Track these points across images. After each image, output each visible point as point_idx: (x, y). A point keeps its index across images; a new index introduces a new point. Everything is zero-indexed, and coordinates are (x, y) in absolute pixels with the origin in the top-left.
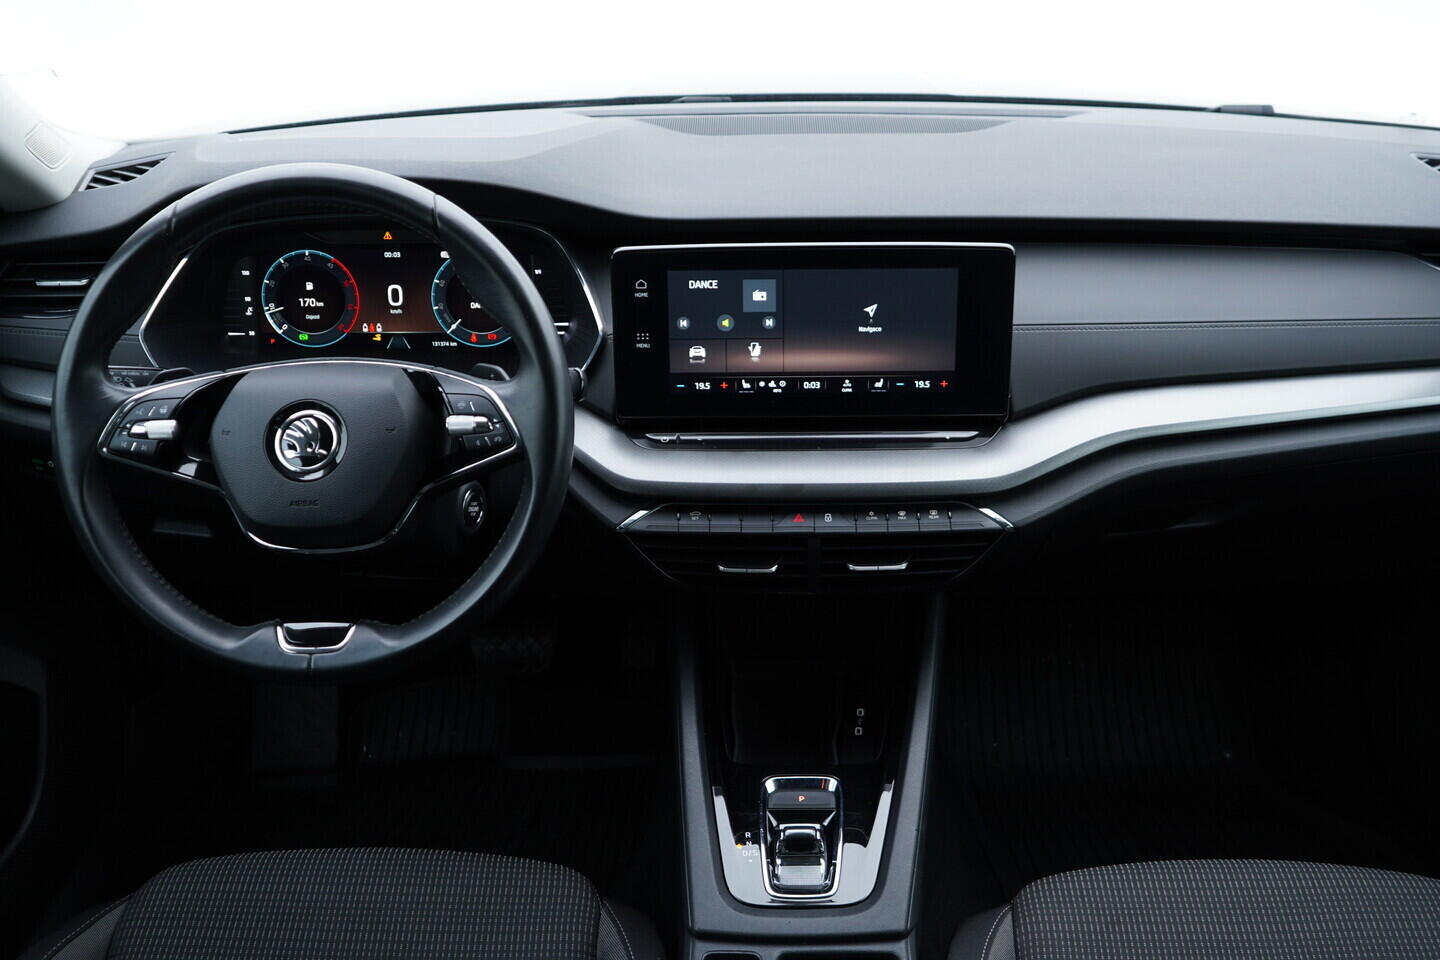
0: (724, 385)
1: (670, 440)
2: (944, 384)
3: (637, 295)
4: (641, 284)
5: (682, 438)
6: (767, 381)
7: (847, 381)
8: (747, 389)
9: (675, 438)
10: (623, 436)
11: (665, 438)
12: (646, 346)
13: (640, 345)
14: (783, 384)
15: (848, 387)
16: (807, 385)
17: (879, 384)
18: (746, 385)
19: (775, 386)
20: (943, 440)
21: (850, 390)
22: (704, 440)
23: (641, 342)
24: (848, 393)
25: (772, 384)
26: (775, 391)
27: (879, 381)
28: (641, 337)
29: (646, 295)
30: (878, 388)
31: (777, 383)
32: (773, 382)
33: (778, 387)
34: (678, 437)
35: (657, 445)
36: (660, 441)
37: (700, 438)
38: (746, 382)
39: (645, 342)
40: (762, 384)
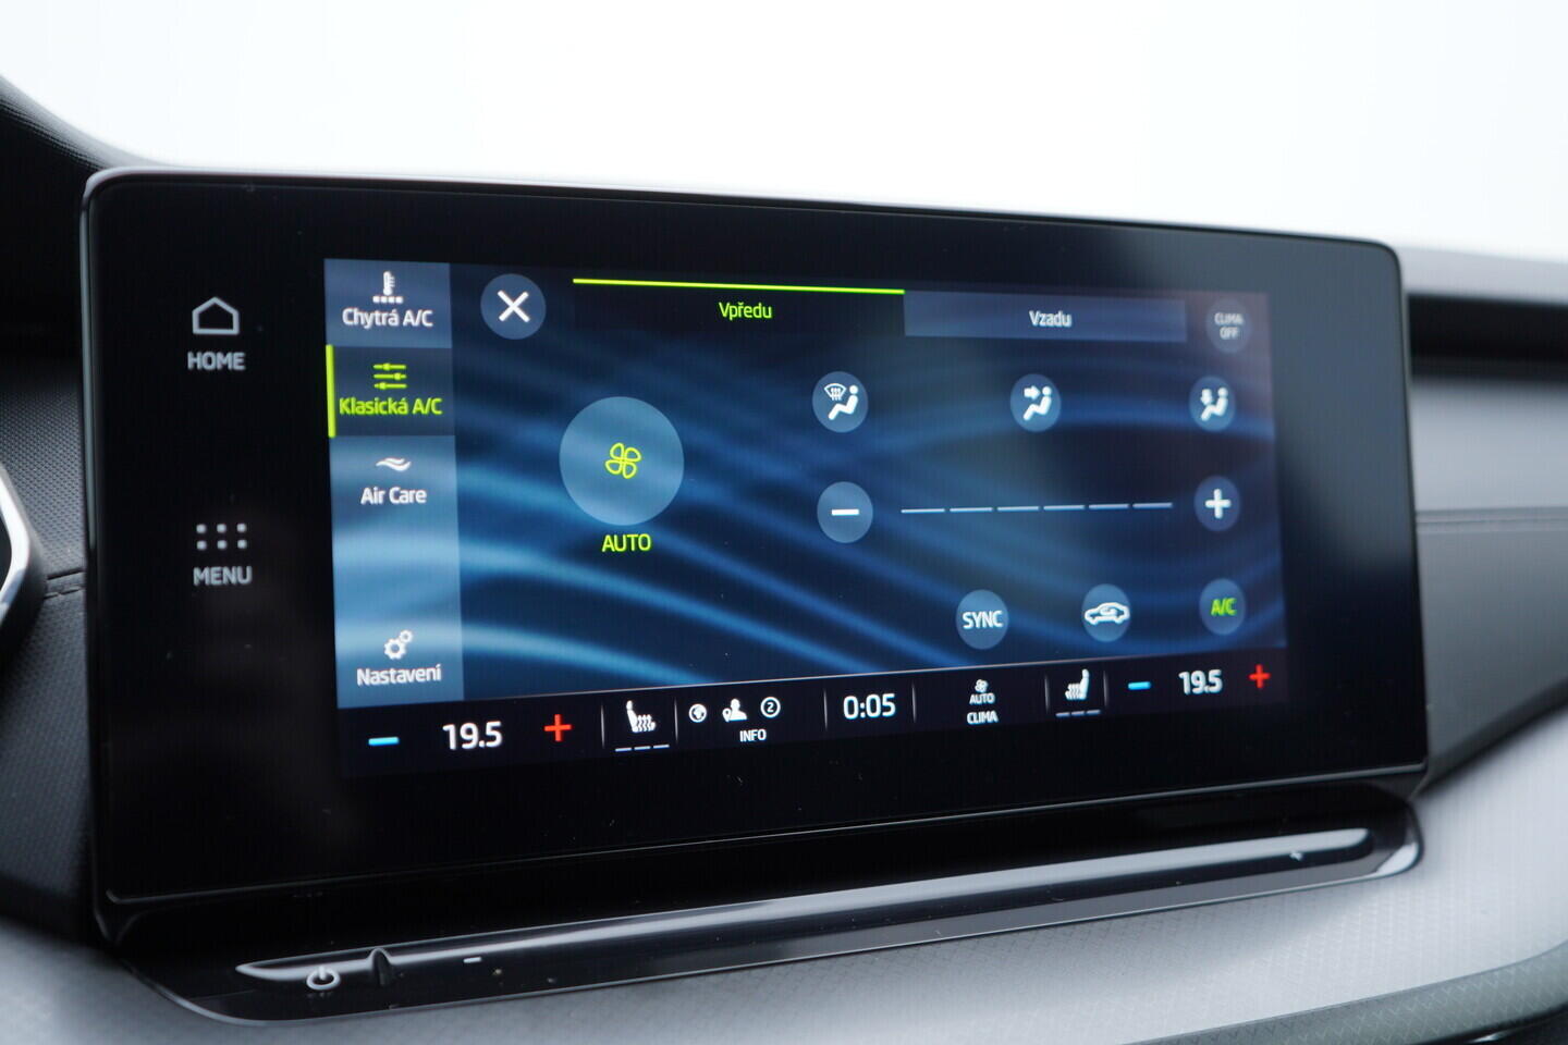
0: (558, 728)
1: (345, 977)
2: (1260, 676)
3: (198, 361)
4: (215, 318)
5: (395, 960)
6: (716, 701)
7: (981, 685)
8: (644, 737)
9: (366, 964)
10: (129, 986)
11: (322, 971)
12: (234, 575)
13: (207, 576)
14: (771, 707)
15: (985, 707)
16: (853, 708)
17: (1078, 691)
18: (640, 723)
19: (742, 716)
20: (1282, 863)
21: (992, 717)
22: (490, 961)
23: (212, 558)
24: (986, 724)
25: (734, 713)
26: (747, 736)
27: (1078, 680)
28: (212, 537)
29: (234, 361)
30: (1076, 704)
31: (750, 706)
32: (735, 703)
33: (755, 720)
34: (379, 959)
35: (294, 1004)
36: (300, 984)
37: (472, 953)
38: (639, 711)
39: (230, 558)
40: (699, 712)
